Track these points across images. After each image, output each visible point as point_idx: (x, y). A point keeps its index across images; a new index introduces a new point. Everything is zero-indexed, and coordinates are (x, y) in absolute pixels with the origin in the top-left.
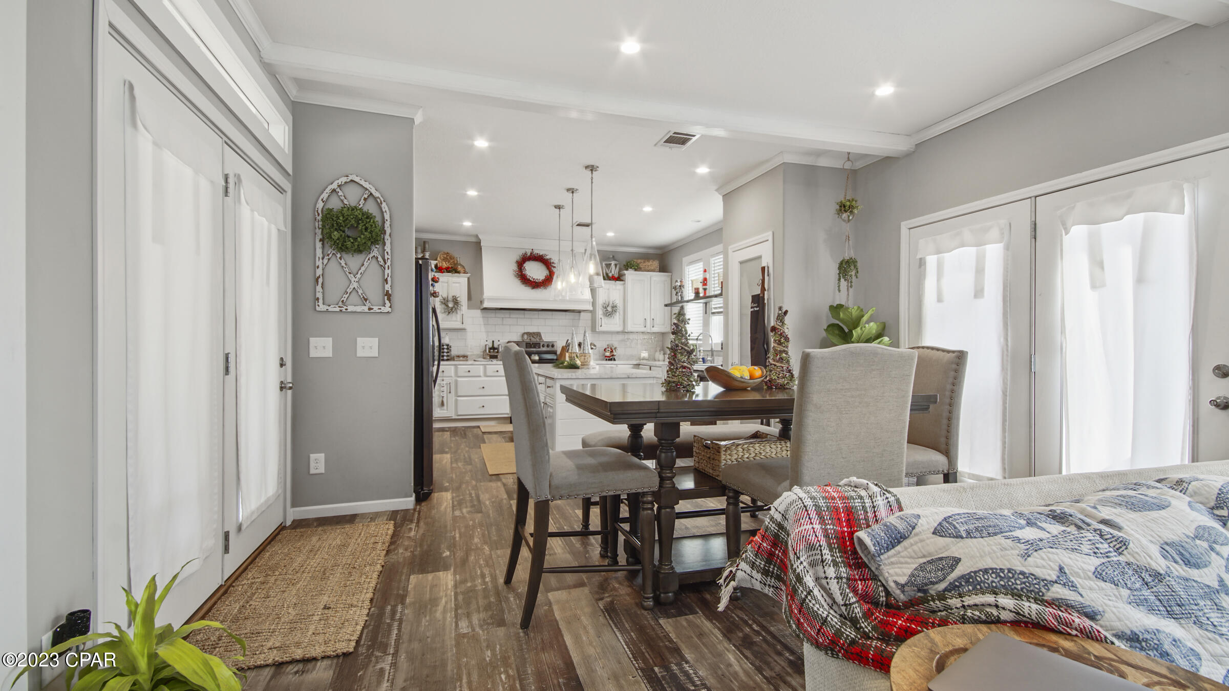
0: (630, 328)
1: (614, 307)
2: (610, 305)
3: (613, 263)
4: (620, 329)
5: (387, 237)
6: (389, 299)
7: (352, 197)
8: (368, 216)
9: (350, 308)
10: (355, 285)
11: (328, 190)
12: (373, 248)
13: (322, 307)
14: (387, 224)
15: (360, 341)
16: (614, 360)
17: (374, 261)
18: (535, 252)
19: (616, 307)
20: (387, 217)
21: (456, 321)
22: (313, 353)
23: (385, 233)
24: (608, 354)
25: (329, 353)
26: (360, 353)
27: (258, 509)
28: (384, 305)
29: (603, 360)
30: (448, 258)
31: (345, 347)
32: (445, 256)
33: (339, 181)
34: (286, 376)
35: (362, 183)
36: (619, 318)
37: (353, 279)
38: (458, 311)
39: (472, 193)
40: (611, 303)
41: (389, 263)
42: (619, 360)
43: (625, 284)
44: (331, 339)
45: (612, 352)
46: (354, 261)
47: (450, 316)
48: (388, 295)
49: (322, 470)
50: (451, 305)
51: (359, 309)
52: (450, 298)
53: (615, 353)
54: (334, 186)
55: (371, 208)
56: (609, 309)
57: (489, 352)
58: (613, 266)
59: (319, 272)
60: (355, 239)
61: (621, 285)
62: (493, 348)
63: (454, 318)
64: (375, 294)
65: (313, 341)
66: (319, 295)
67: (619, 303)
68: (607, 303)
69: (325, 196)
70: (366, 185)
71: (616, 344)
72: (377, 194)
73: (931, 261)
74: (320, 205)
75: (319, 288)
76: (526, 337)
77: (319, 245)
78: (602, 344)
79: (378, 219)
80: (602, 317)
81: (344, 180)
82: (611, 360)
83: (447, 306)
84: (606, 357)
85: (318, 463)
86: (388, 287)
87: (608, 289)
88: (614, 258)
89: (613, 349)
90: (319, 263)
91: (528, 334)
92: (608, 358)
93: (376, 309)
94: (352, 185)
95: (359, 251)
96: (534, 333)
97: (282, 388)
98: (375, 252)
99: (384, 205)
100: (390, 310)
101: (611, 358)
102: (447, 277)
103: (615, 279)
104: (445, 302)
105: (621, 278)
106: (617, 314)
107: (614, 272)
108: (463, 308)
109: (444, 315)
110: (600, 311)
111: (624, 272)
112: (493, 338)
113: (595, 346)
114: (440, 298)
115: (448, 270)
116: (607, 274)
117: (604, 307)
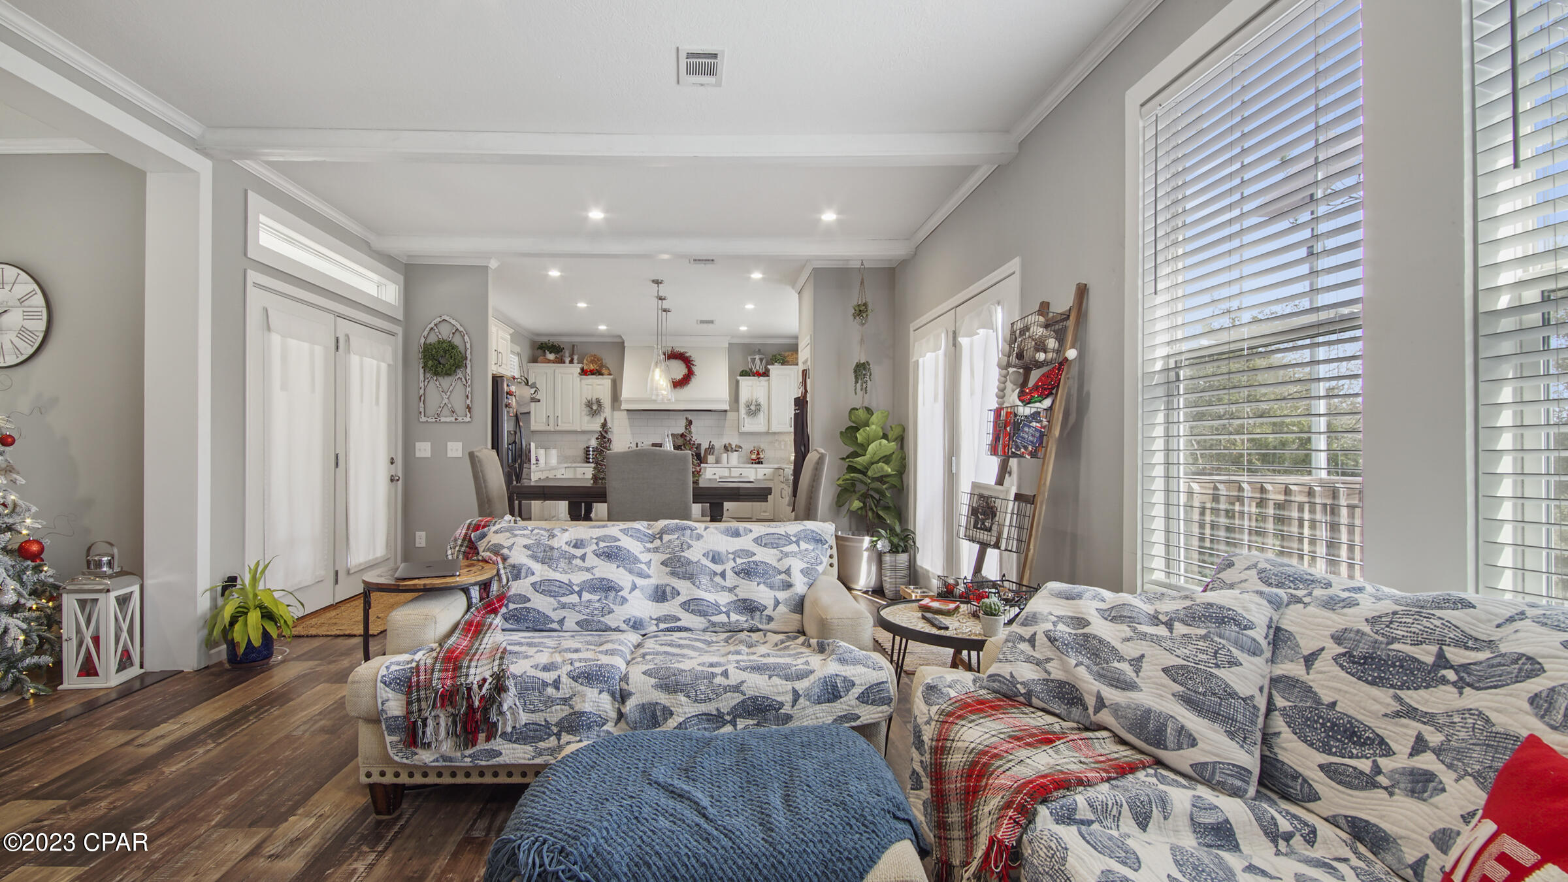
0: (774, 429)
1: (758, 405)
2: (753, 403)
3: (757, 357)
4: (764, 429)
5: (468, 362)
6: (469, 412)
7: (445, 332)
8: (453, 347)
9: (443, 419)
10: (446, 401)
11: (428, 329)
12: (458, 371)
13: (423, 419)
14: (468, 352)
15: (449, 444)
16: (762, 463)
17: (459, 381)
18: (677, 350)
19: (760, 405)
20: (468, 346)
21: (600, 423)
22: (418, 455)
23: (466, 358)
24: (754, 457)
25: (428, 454)
26: (450, 454)
27: (366, 562)
28: (466, 416)
29: (749, 463)
30: (596, 359)
31: (439, 449)
32: (593, 358)
33: (435, 322)
34: (396, 471)
35: (451, 321)
36: (764, 417)
37: (445, 396)
38: (602, 414)
39: (582, 305)
40: (754, 401)
41: (469, 383)
42: (768, 463)
43: (769, 381)
44: (429, 444)
45: (758, 454)
46: (445, 382)
47: (594, 418)
48: (469, 408)
49: (423, 544)
50: (595, 407)
51: (448, 419)
52: (594, 401)
53: (762, 456)
54: (432, 325)
55: (457, 341)
56: (753, 408)
58: (758, 361)
59: (422, 392)
60: (444, 365)
61: (765, 381)
63: (598, 421)
64: (459, 406)
65: (418, 445)
66: (422, 410)
67: (763, 401)
68: (750, 401)
69: (426, 333)
70: (454, 322)
71: (762, 446)
72: (461, 329)
73: (921, 361)
74: (423, 340)
75: (421, 404)
77: (422, 371)
78: (748, 446)
79: (462, 348)
80: (745, 417)
81: (439, 319)
82: (759, 463)
83: (592, 408)
84: (752, 460)
85: (421, 539)
86: (468, 402)
87: (752, 386)
88: (759, 352)
89: (759, 451)
90: (422, 385)
92: (755, 461)
93: (460, 419)
94: (444, 324)
95: (449, 375)
97: (392, 480)
98: (460, 375)
99: (466, 337)
100: (469, 420)
101: (759, 461)
102: (591, 380)
103: (758, 374)
104: (589, 405)
105: (766, 374)
106: (762, 413)
107: (759, 367)
108: (606, 410)
109: (589, 418)
110: (743, 410)
111: (769, 367)
112: (637, 440)
113: (741, 447)
114: (584, 401)
115: (592, 373)
116: (751, 370)
117: (748, 406)
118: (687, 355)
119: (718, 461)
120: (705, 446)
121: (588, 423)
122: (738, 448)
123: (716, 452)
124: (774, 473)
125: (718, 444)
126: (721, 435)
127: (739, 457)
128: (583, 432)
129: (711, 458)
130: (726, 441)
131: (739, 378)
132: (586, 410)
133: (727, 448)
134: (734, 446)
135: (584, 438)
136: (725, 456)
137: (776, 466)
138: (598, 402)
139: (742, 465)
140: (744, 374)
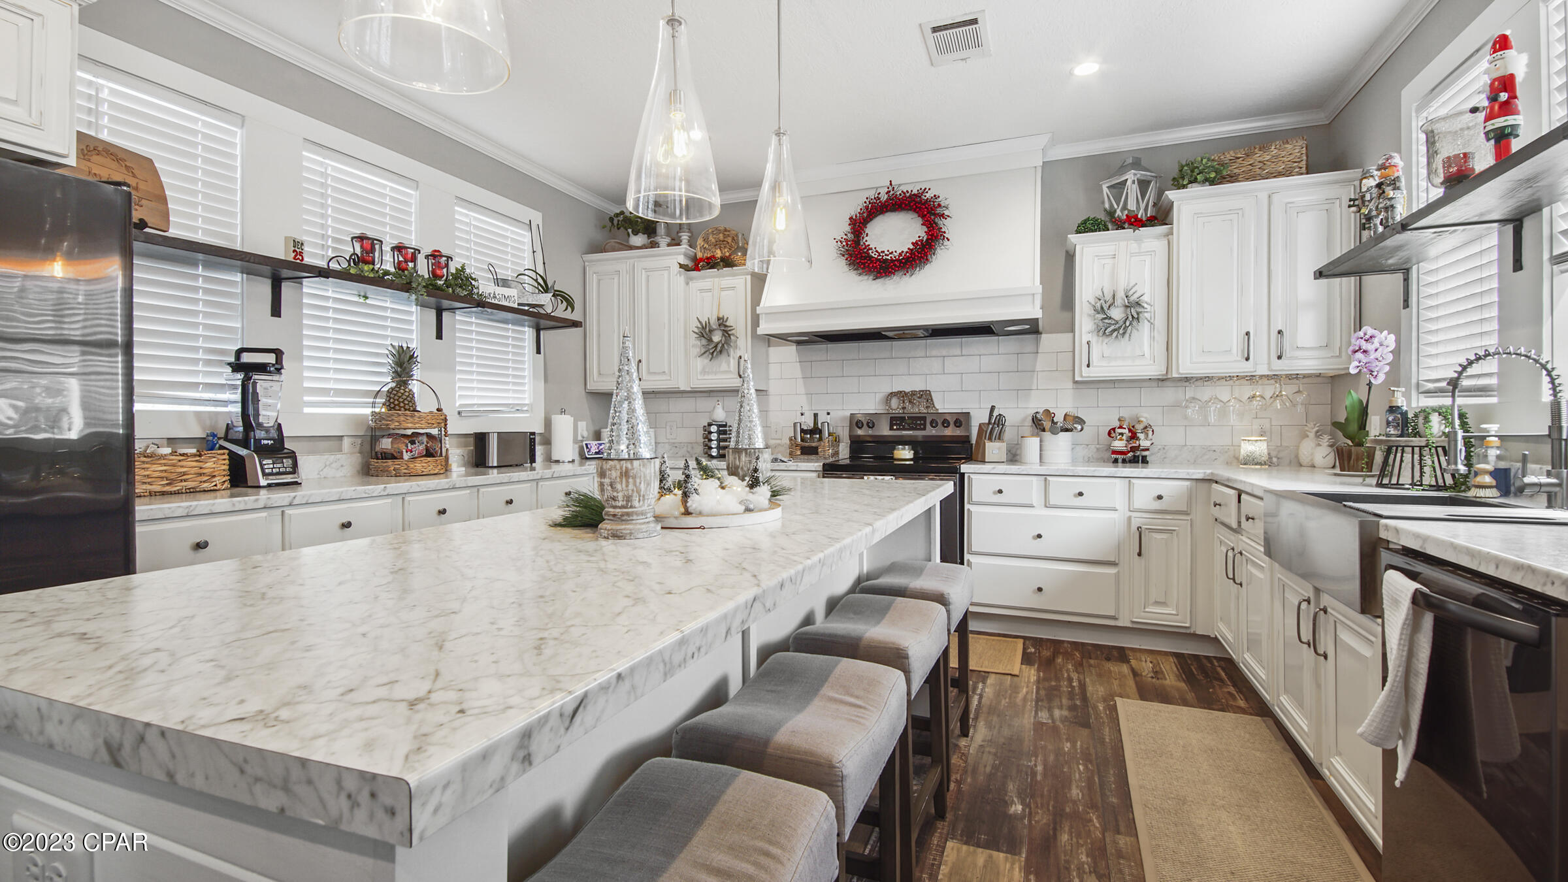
0: (1186, 365)
1: (1135, 305)
2: (1119, 302)
3: (1131, 176)
4: (1154, 369)
16: (1145, 461)
18: (900, 188)
19: (1138, 304)
21: (729, 372)
24: (1119, 445)
29: (1104, 461)
30: (729, 239)
32: (721, 236)
36: (1152, 338)
38: (732, 351)
40: (1121, 295)
42: (1163, 462)
43: (1171, 233)
45: (1134, 436)
47: (715, 362)
50: (717, 337)
52: (714, 324)
53: (1144, 443)
56: (1117, 314)
57: (802, 440)
58: (1132, 187)
61: (1158, 237)
62: (816, 431)
63: (724, 367)
67: (1150, 292)
68: (1108, 297)
71: (1146, 416)
76: (894, 403)
78: (1101, 416)
80: (1094, 339)
82: (1135, 461)
83: (710, 340)
84: (1114, 452)
87: (1114, 257)
88: (1137, 164)
89: (1139, 427)
91: (901, 395)
92: (1120, 457)
96: (913, 393)
101: (1135, 457)
102: (710, 279)
103: (1135, 222)
104: (705, 332)
105: (1161, 216)
106: (1145, 327)
107: (1133, 202)
108: (741, 342)
109: (704, 361)
110: (1085, 322)
111: (1172, 195)
112: (816, 409)
113: (1081, 421)
114: (694, 325)
115: (711, 263)
116: (1111, 213)
117: (1102, 310)
118: (929, 195)
119: (1014, 457)
120: (979, 417)
121: (704, 372)
122: (1072, 424)
123: (1009, 434)
124: (1191, 497)
125: (1016, 414)
126: (1022, 391)
127: (1075, 445)
128: (695, 393)
129: (994, 449)
130: (1037, 404)
131: (1074, 238)
132: (696, 345)
133: (1041, 424)
134: (1059, 418)
135: (704, 404)
136: (1032, 445)
137: (1199, 473)
138: (722, 323)
139: (1081, 470)
140: (1089, 226)
